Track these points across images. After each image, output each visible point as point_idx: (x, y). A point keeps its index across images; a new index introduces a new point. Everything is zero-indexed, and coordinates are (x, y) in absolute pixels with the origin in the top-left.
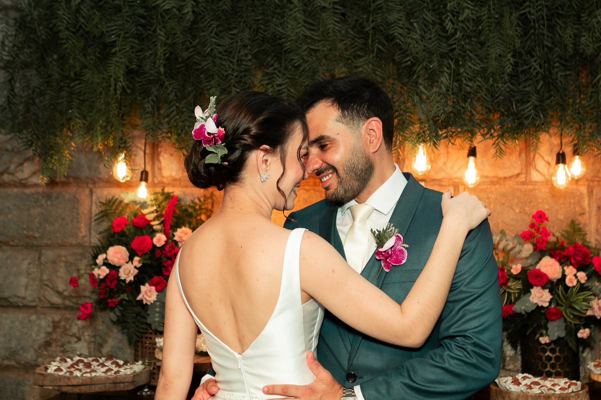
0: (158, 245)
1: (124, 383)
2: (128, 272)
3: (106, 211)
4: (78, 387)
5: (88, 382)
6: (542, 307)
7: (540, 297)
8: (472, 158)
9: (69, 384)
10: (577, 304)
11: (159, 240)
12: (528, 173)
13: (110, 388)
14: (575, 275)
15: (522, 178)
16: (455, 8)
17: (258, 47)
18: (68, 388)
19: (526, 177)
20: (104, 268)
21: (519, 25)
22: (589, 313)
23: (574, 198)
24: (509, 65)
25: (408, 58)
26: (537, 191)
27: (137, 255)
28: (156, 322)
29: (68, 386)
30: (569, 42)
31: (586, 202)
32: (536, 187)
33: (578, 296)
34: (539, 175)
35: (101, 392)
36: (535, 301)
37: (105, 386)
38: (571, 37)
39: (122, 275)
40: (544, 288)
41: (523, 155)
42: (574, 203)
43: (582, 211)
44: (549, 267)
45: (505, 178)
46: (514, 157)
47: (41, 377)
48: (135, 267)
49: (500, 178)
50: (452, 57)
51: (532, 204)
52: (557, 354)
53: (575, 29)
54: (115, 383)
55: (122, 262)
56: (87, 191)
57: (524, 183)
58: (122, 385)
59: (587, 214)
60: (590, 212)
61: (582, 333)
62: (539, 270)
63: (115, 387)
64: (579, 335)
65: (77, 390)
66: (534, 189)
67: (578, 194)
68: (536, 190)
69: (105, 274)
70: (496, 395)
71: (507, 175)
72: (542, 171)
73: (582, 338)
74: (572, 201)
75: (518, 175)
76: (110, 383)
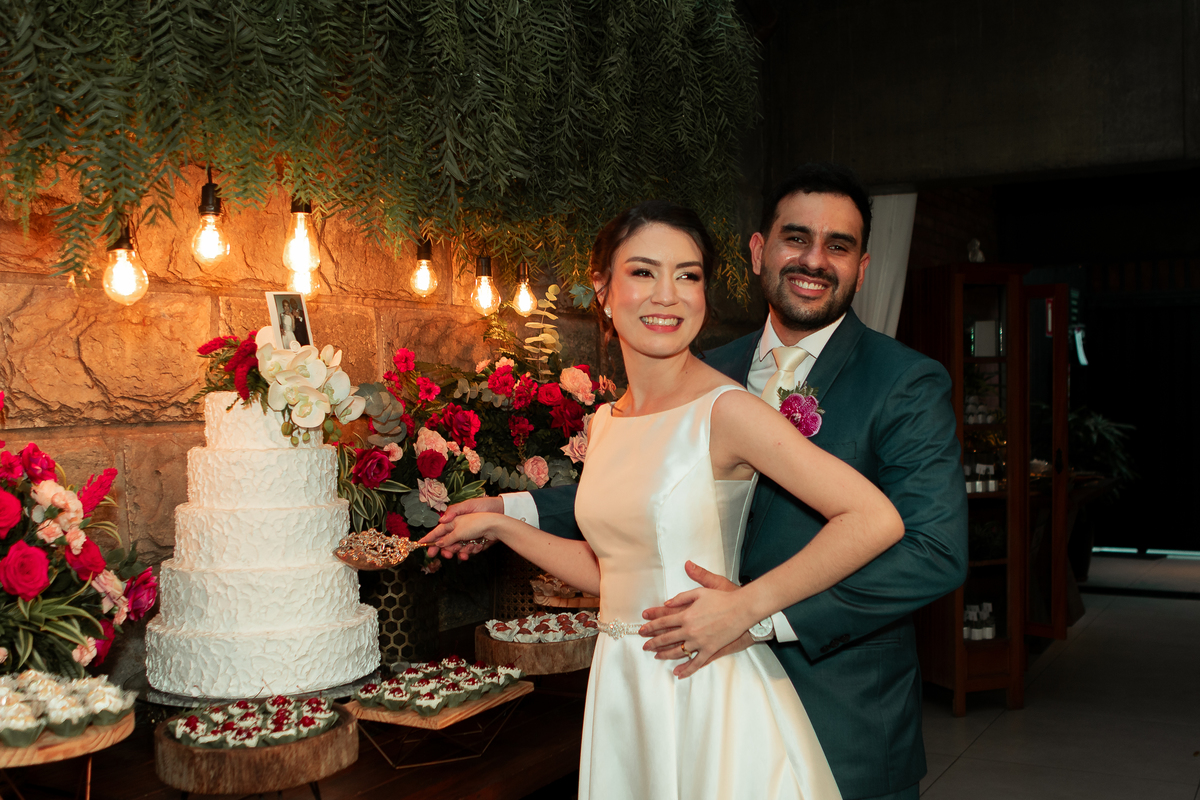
40: (439, 479)
44: (432, 443)
60: (379, 353)
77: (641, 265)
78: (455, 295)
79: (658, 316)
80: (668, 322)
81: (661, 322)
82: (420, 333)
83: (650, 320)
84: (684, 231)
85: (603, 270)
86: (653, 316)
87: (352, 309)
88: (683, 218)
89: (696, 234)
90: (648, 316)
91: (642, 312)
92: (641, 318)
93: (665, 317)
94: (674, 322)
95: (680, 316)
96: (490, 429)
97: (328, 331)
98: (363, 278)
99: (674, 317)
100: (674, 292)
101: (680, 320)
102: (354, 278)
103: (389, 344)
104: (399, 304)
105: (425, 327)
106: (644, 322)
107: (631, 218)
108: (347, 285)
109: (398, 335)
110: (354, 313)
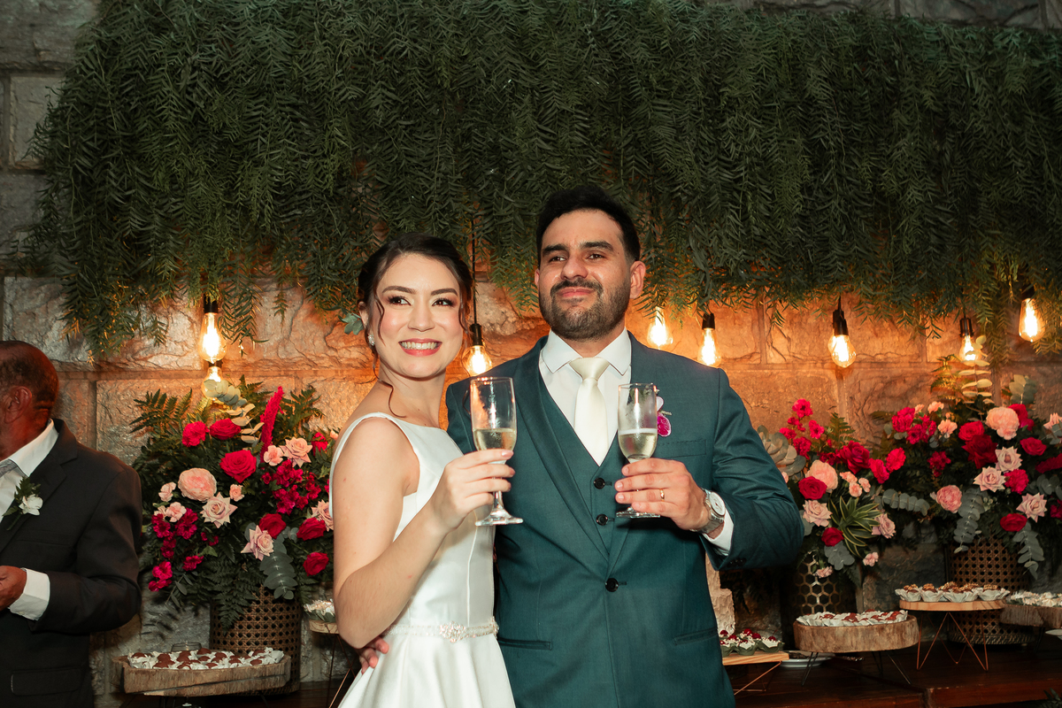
0: (272, 464)
1: (275, 676)
2: (218, 511)
3: (150, 415)
4: (213, 686)
5: (229, 677)
6: (822, 528)
7: (816, 514)
8: (708, 330)
9: (198, 682)
10: (860, 520)
11: (273, 456)
12: (762, 353)
13: (256, 685)
14: (858, 482)
15: (756, 360)
16: (736, 125)
17: (468, 161)
18: (196, 689)
19: (761, 358)
20: (176, 505)
21: (807, 153)
22: (875, 532)
23: (822, 386)
24: (798, 203)
25: (678, 188)
26: (777, 378)
27: (234, 482)
28: (280, 585)
29: (196, 685)
30: (867, 176)
31: (836, 391)
32: (775, 372)
33: (860, 511)
34: (777, 355)
35: (245, 693)
36: (812, 520)
37: (250, 683)
38: (868, 171)
39: (208, 514)
40: (821, 501)
41: (756, 328)
42: (823, 393)
43: (832, 404)
44: (823, 472)
45: (735, 359)
46: (745, 331)
47: (144, 677)
48: (232, 502)
49: (729, 359)
50: (740, 189)
51: (771, 395)
52: (835, 592)
53: (874, 161)
54: (263, 677)
55: (206, 494)
56: (85, 386)
57: (758, 367)
58: (273, 679)
59: (838, 408)
60: (841, 405)
61: (869, 559)
62: (812, 478)
63: (264, 683)
64: (865, 562)
65: (212, 691)
66: (772, 374)
67: (827, 380)
68: (775, 376)
69: (179, 516)
70: (813, 635)
71: (738, 356)
72: (780, 350)
73: (868, 566)
74: (820, 389)
75: (751, 355)
76: (257, 678)
77: (398, 293)
78: (929, 354)
79: (416, 341)
80: (425, 346)
81: (419, 346)
82: (885, 387)
83: (409, 345)
84: (438, 259)
85: (366, 300)
86: (411, 341)
87: (808, 372)
88: (439, 248)
89: (451, 262)
90: (406, 341)
91: (400, 337)
92: (401, 343)
93: (423, 342)
94: (432, 346)
95: (438, 340)
96: (914, 464)
97: (781, 390)
98: (816, 348)
99: (431, 341)
100: (429, 318)
101: (438, 343)
102: (807, 348)
103: (851, 398)
104: (863, 365)
105: (891, 382)
106: (403, 347)
107: (390, 250)
108: (800, 354)
109: (860, 391)
110: (809, 376)
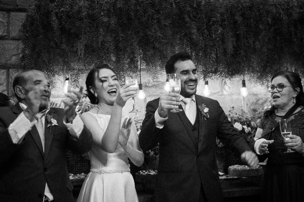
8: (206, 85)
12: (222, 91)
14: (248, 128)
19: (222, 93)
23: (239, 101)
26: (226, 98)
31: (243, 102)
33: (248, 137)
34: (226, 92)
41: (220, 84)
45: (214, 93)
46: (217, 85)
57: (221, 95)
59: (243, 107)
66: (225, 98)
75: (219, 92)
82: (257, 101)
102: (235, 90)
103: (247, 104)
104: (251, 95)
108: (233, 92)
109: (249, 102)
110: (235, 98)
